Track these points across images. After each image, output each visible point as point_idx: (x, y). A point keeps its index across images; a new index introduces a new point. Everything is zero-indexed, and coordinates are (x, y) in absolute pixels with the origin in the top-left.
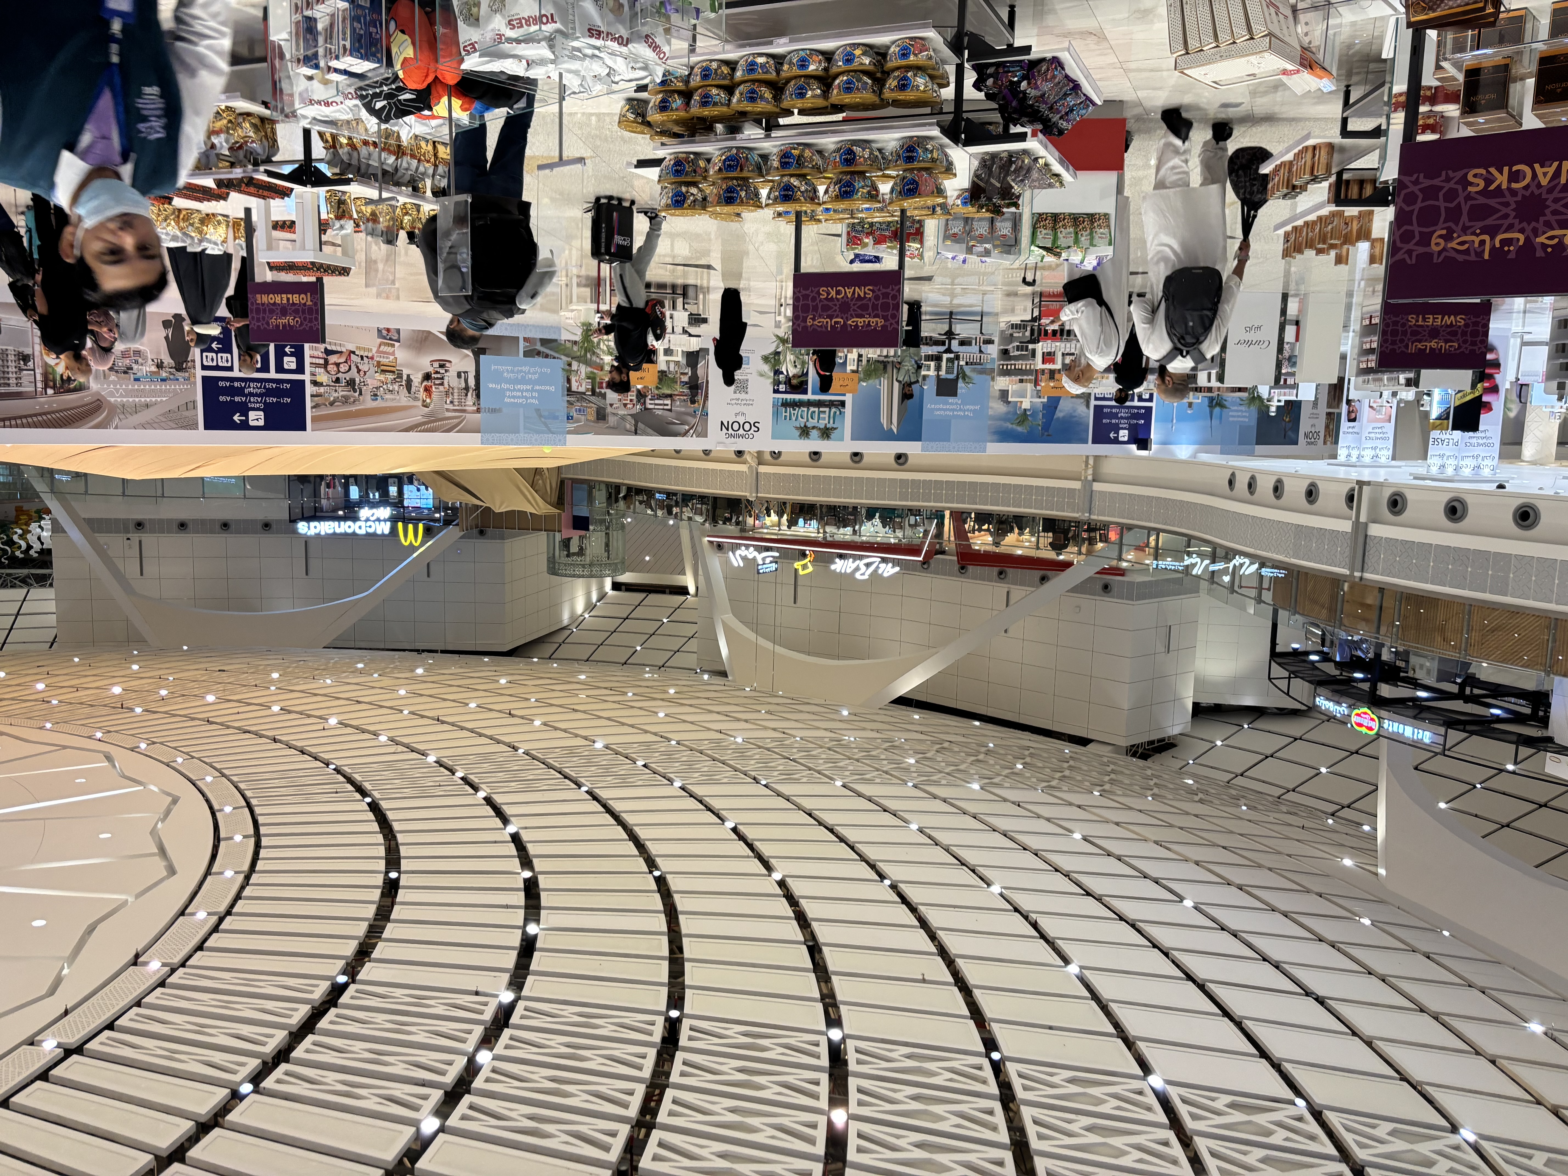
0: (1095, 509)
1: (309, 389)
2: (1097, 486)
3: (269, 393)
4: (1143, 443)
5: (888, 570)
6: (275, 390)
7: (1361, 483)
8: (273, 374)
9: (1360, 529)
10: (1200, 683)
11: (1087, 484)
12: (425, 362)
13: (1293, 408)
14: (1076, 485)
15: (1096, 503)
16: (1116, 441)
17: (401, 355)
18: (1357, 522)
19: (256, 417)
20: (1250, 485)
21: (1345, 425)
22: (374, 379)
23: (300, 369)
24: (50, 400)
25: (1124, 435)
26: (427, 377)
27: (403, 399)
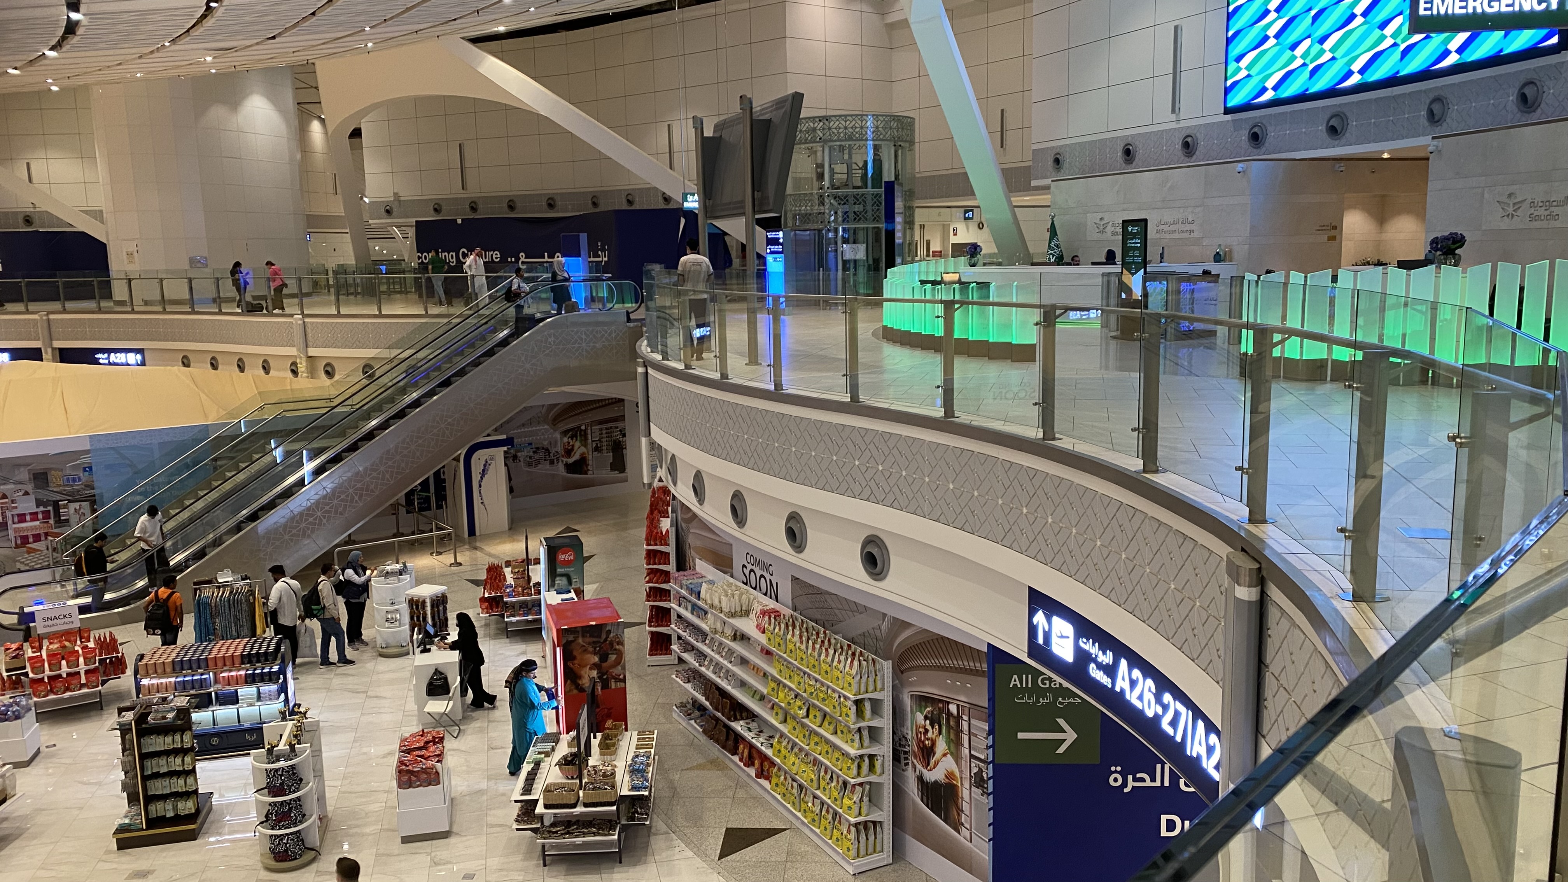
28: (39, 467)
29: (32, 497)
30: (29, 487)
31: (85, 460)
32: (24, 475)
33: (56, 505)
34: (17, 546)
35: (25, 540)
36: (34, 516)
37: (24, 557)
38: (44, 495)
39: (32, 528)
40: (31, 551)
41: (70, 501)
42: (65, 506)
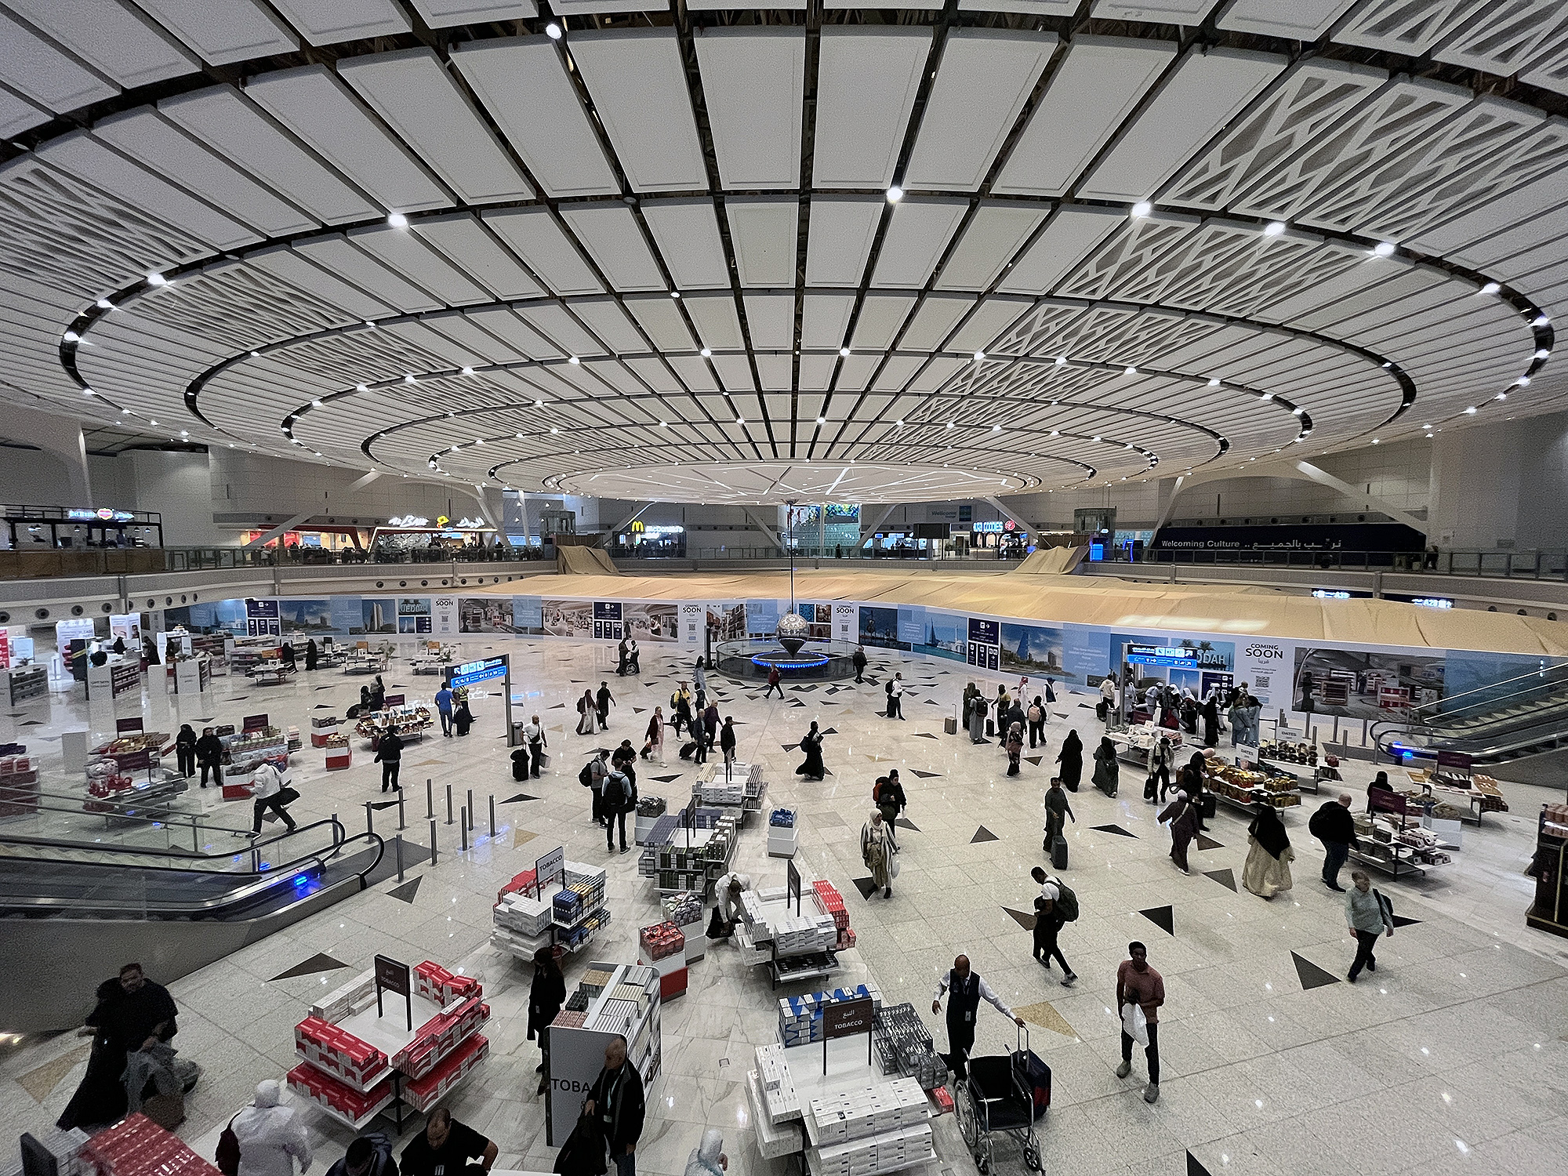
0: (272, 572)
1: (593, 616)
2: (273, 582)
3: (604, 615)
4: (249, 602)
5: (395, 521)
6: (603, 616)
7: (127, 613)
8: (603, 621)
9: (123, 595)
10: (206, 464)
11: (277, 581)
12: (559, 625)
13: (169, 628)
14: (283, 581)
15: (272, 574)
16: (265, 602)
17: (566, 628)
18: (125, 598)
19: (607, 607)
20: (185, 599)
21: (139, 624)
22: (574, 619)
23: (595, 622)
24: (659, 613)
25: (261, 605)
26: (558, 620)
27: (565, 612)
28: (1407, 663)
29: (1398, 680)
30: (1397, 674)
31: (1439, 664)
32: (1394, 665)
33: (1413, 688)
34: (1381, 706)
35: (1387, 704)
36: (1396, 691)
37: (1383, 713)
38: (1406, 680)
39: (1394, 698)
40: (1389, 711)
41: (1423, 687)
42: (1419, 690)
